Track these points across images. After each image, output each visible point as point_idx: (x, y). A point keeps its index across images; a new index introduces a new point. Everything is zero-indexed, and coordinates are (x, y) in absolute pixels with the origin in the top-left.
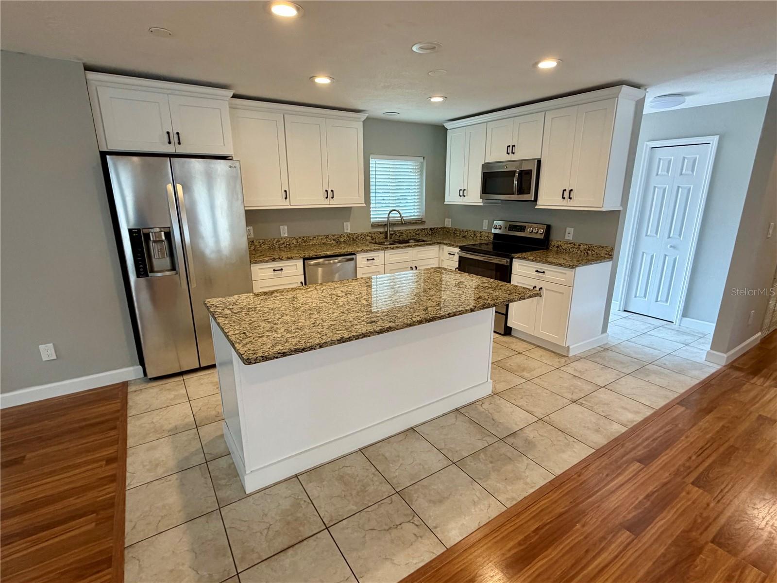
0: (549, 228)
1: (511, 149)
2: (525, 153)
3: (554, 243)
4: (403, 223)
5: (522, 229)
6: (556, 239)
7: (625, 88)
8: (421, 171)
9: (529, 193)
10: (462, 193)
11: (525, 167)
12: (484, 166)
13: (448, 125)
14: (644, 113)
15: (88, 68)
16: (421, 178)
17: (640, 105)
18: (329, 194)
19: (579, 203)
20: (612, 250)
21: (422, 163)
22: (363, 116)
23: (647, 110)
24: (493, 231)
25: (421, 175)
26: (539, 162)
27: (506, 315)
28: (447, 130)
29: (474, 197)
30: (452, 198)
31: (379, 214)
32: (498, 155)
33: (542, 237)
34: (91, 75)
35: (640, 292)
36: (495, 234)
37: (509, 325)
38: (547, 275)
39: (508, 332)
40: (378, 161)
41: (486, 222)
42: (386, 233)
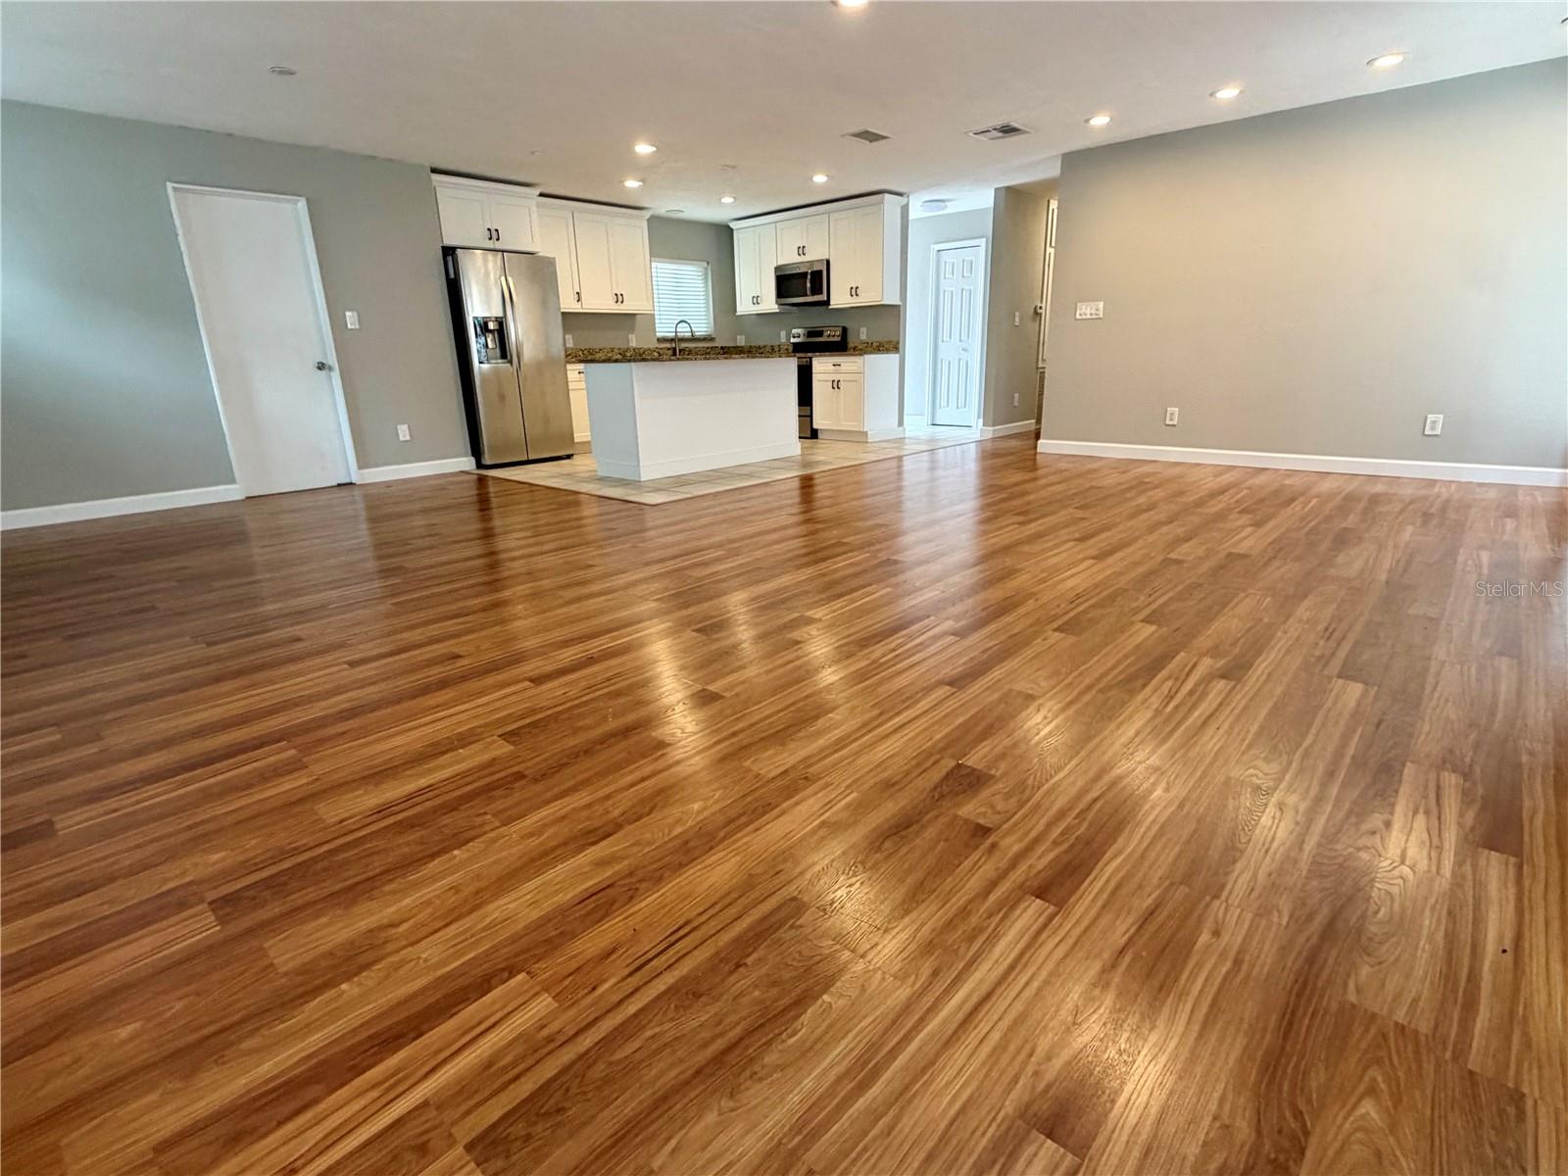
0: (845, 330)
1: (801, 250)
2: (815, 254)
3: (851, 345)
4: (693, 339)
5: (820, 334)
6: (852, 342)
7: (887, 196)
8: (706, 279)
9: (821, 293)
10: (756, 300)
11: (816, 268)
12: (777, 269)
13: (733, 225)
14: (910, 218)
15: (434, 171)
16: (706, 286)
17: (905, 210)
18: (619, 298)
19: (864, 299)
20: (898, 343)
21: (706, 269)
22: (647, 214)
23: (912, 216)
24: (793, 340)
25: (706, 283)
26: (828, 262)
27: (811, 416)
28: (732, 230)
29: (770, 304)
30: (744, 307)
31: (664, 328)
32: (789, 257)
33: (839, 339)
34: (436, 177)
35: (944, 403)
36: (794, 344)
37: (815, 426)
38: (844, 368)
39: (814, 434)
40: (660, 265)
41: (783, 334)
42: (675, 349)
